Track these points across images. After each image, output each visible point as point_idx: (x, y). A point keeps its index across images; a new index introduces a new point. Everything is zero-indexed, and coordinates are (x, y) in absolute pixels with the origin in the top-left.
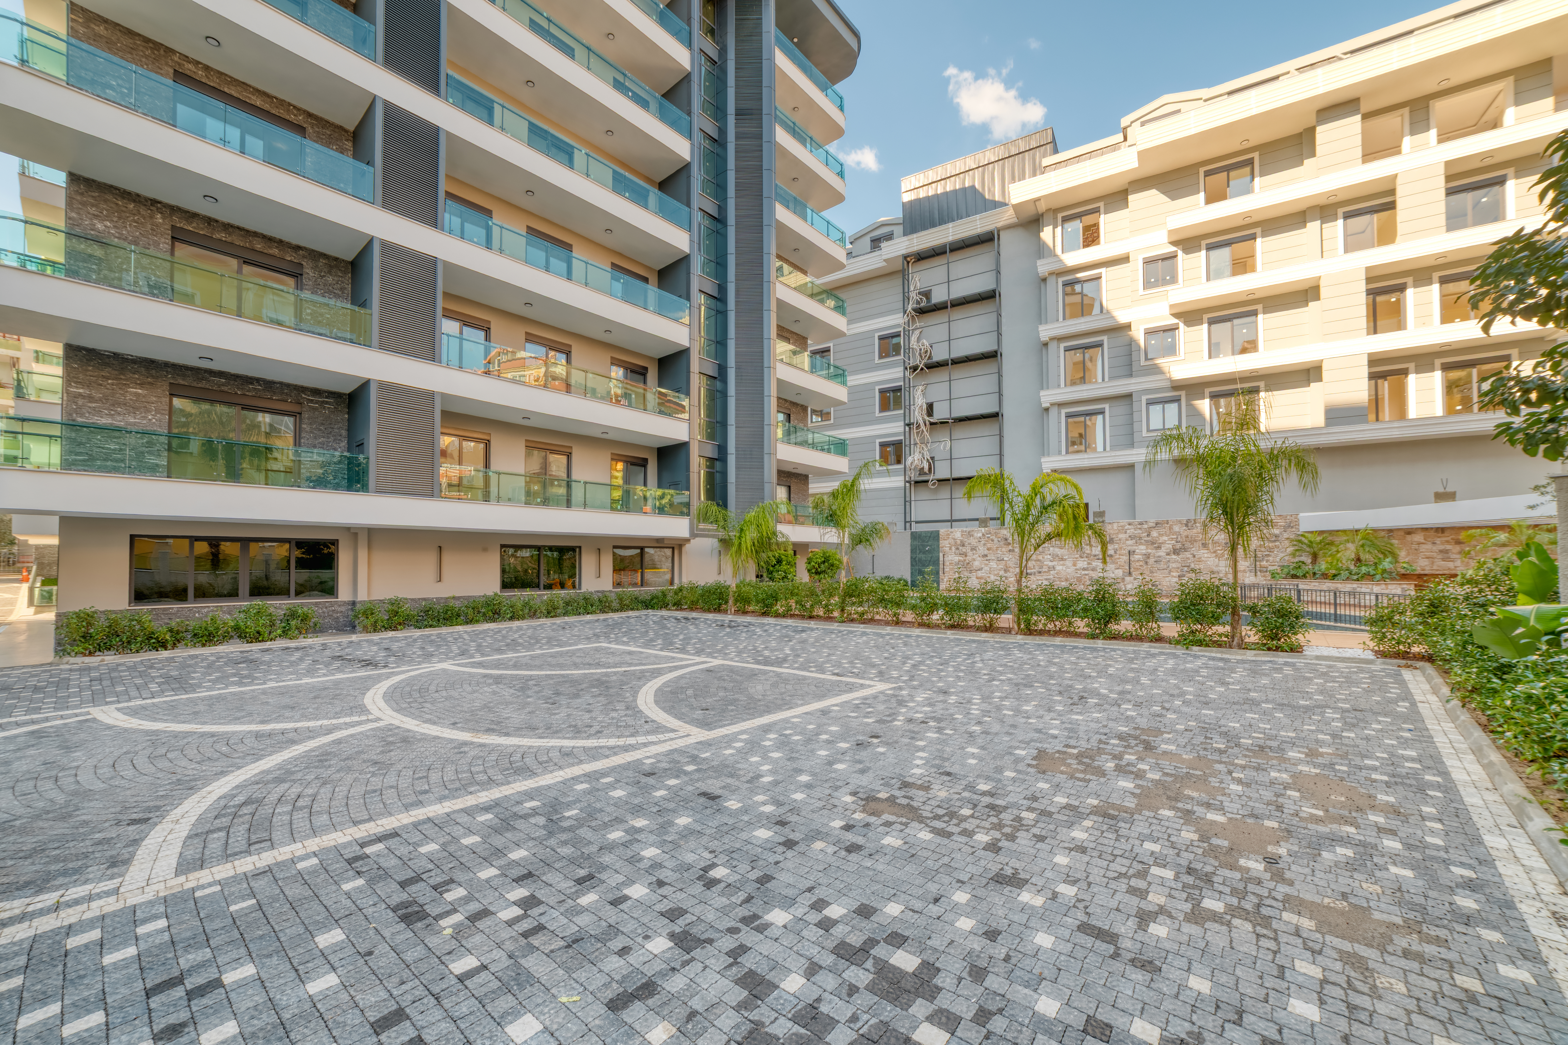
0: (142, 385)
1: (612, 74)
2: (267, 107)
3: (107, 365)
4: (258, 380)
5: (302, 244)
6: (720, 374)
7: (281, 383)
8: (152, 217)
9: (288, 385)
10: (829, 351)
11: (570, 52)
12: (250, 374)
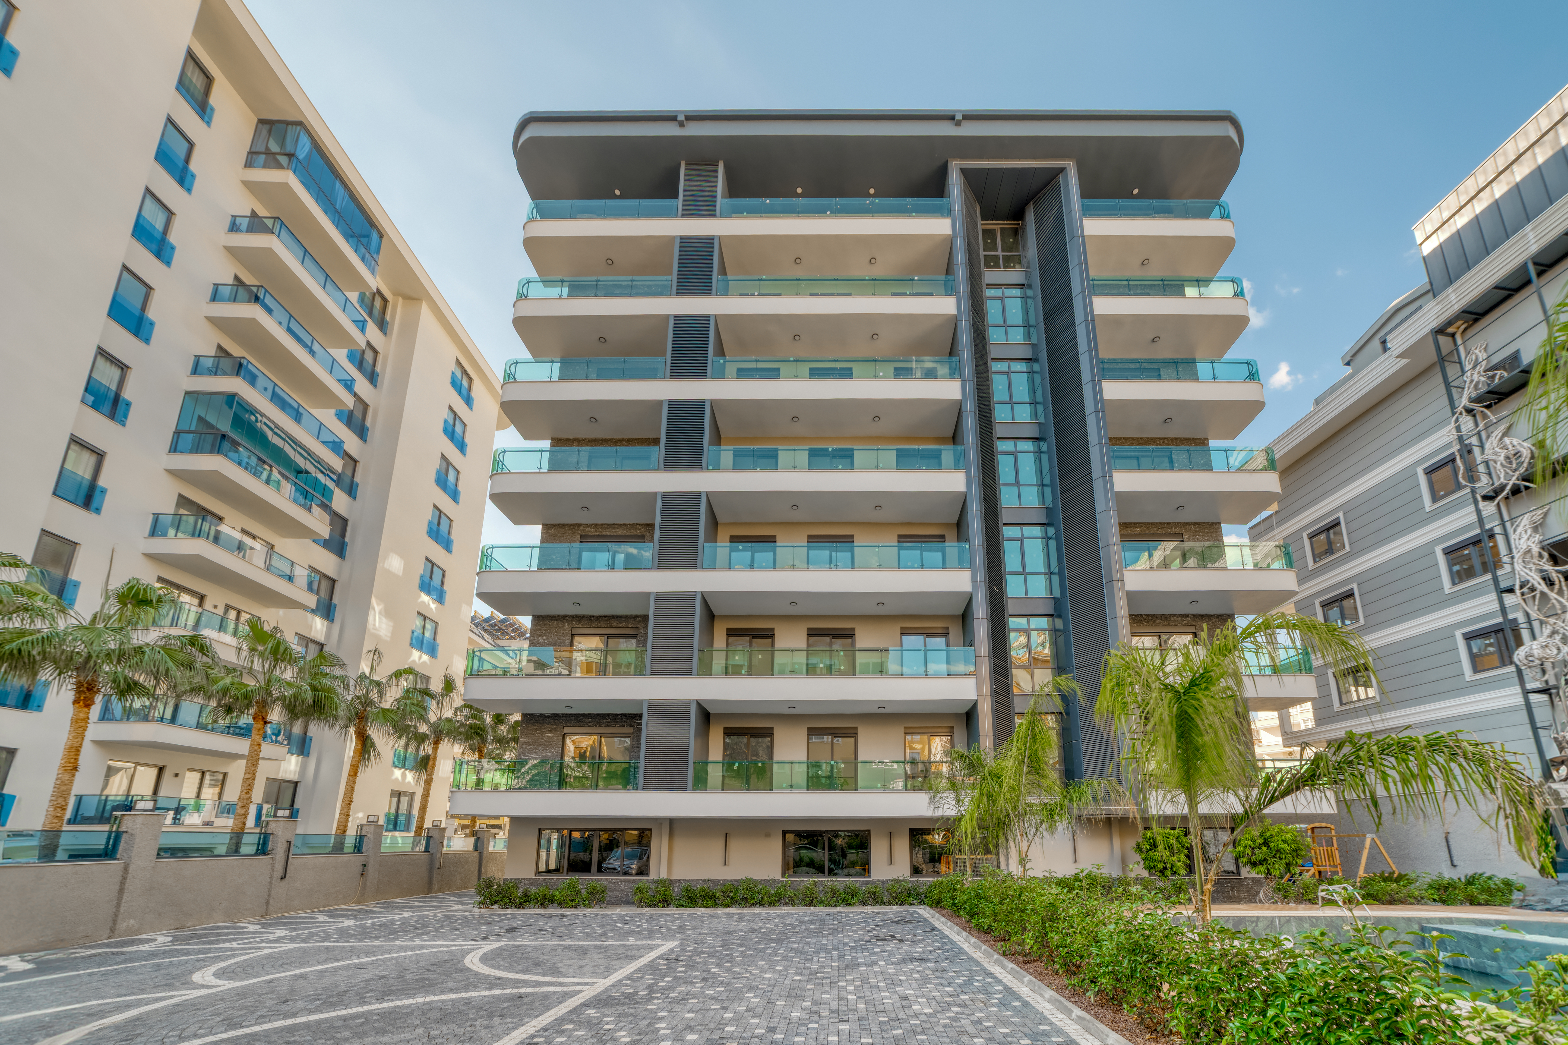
0: (550, 731)
1: (890, 368)
2: (625, 532)
3: (537, 722)
4: (608, 715)
5: (638, 613)
6: (1056, 610)
7: (622, 714)
8: (563, 626)
9: (625, 715)
10: (1338, 524)
11: (846, 374)
12: (604, 712)
